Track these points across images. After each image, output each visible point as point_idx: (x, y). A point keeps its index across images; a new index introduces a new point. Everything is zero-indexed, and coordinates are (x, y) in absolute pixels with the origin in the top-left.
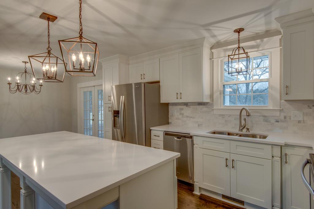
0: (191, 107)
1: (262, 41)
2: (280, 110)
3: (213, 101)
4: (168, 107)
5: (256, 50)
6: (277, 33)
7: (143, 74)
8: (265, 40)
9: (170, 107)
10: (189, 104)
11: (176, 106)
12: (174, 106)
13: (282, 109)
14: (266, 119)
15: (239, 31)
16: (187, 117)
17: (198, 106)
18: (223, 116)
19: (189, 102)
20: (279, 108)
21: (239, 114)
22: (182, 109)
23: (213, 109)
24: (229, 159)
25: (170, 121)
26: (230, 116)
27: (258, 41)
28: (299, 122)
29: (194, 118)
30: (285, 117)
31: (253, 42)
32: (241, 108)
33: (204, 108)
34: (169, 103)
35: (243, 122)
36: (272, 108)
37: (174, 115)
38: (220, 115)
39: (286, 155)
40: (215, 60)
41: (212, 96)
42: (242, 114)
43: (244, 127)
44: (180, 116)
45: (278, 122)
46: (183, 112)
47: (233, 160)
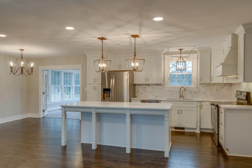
0: (151, 86)
1: (190, 55)
2: (197, 88)
3: (164, 83)
4: (135, 87)
5: (187, 59)
6: (196, 52)
7: (119, 65)
8: (191, 54)
9: (136, 87)
10: (150, 85)
11: (141, 86)
12: (139, 86)
13: (198, 88)
14: (191, 92)
15: (181, 50)
16: (148, 92)
17: (155, 86)
18: (170, 91)
19: (149, 84)
20: (196, 87)
21: (179, 90)
22: (145, 88)
23: (165, 88)
24: (179, 110)
25: (136, 95)
26: (174, 91)
27: (188, 55)
28: (204, 93)
29: (152, 93)
30: (199, 91)
31: (186, 55)
32: (181, 87)
33: (159, 87)
34: (135, 84)
35: (181, 94)
36: (193, 87)
37: (139, 91)
38: (169, 91)
39: (202, 105)
40: (166, 61)
41: (164, 80)
42: (181, 90)
43: (182, 96)
44: (144, 92)
45: (196, 93)
46: (145, 89)
47: (181, 110)
